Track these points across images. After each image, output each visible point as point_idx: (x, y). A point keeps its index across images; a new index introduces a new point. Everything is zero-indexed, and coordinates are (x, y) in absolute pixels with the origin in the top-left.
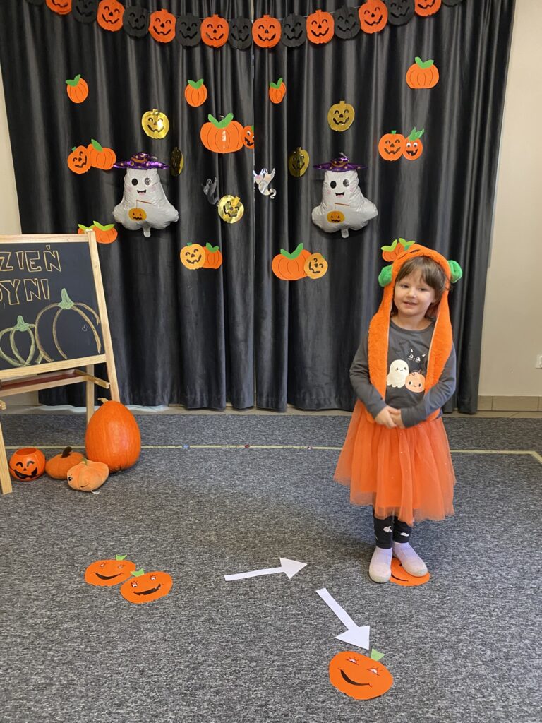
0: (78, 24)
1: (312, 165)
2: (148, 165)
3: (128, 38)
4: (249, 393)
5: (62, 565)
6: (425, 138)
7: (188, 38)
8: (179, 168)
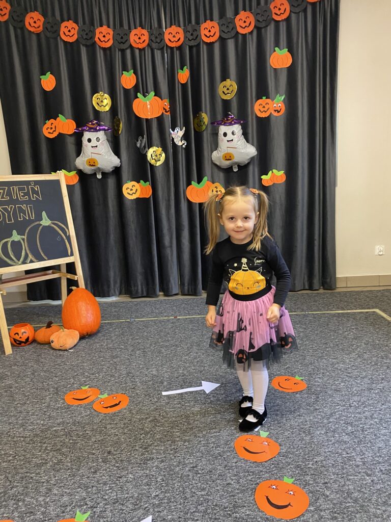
0: (47, 39)
1: (210, 123)
2: (98, 128)
3: (81, 46)
4: (175, 283)
5: (50, 394)
6: (286, 100)
7: (122, 44)
8: (119, 130)
